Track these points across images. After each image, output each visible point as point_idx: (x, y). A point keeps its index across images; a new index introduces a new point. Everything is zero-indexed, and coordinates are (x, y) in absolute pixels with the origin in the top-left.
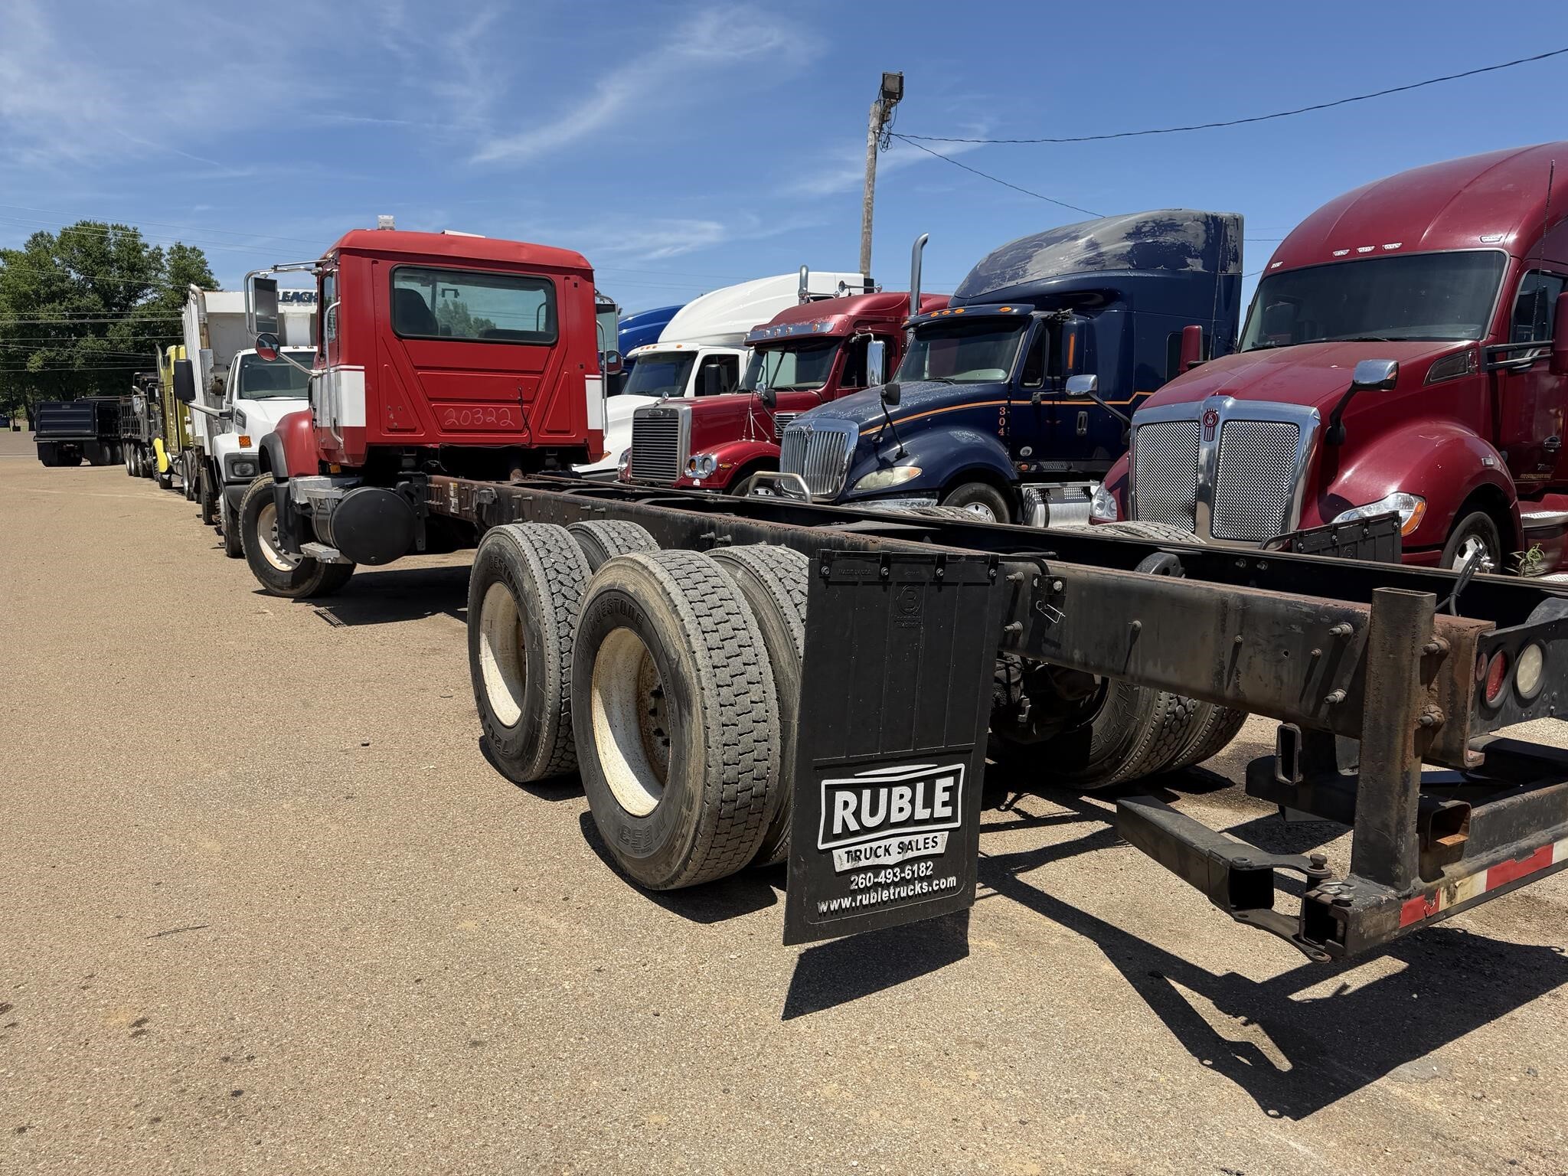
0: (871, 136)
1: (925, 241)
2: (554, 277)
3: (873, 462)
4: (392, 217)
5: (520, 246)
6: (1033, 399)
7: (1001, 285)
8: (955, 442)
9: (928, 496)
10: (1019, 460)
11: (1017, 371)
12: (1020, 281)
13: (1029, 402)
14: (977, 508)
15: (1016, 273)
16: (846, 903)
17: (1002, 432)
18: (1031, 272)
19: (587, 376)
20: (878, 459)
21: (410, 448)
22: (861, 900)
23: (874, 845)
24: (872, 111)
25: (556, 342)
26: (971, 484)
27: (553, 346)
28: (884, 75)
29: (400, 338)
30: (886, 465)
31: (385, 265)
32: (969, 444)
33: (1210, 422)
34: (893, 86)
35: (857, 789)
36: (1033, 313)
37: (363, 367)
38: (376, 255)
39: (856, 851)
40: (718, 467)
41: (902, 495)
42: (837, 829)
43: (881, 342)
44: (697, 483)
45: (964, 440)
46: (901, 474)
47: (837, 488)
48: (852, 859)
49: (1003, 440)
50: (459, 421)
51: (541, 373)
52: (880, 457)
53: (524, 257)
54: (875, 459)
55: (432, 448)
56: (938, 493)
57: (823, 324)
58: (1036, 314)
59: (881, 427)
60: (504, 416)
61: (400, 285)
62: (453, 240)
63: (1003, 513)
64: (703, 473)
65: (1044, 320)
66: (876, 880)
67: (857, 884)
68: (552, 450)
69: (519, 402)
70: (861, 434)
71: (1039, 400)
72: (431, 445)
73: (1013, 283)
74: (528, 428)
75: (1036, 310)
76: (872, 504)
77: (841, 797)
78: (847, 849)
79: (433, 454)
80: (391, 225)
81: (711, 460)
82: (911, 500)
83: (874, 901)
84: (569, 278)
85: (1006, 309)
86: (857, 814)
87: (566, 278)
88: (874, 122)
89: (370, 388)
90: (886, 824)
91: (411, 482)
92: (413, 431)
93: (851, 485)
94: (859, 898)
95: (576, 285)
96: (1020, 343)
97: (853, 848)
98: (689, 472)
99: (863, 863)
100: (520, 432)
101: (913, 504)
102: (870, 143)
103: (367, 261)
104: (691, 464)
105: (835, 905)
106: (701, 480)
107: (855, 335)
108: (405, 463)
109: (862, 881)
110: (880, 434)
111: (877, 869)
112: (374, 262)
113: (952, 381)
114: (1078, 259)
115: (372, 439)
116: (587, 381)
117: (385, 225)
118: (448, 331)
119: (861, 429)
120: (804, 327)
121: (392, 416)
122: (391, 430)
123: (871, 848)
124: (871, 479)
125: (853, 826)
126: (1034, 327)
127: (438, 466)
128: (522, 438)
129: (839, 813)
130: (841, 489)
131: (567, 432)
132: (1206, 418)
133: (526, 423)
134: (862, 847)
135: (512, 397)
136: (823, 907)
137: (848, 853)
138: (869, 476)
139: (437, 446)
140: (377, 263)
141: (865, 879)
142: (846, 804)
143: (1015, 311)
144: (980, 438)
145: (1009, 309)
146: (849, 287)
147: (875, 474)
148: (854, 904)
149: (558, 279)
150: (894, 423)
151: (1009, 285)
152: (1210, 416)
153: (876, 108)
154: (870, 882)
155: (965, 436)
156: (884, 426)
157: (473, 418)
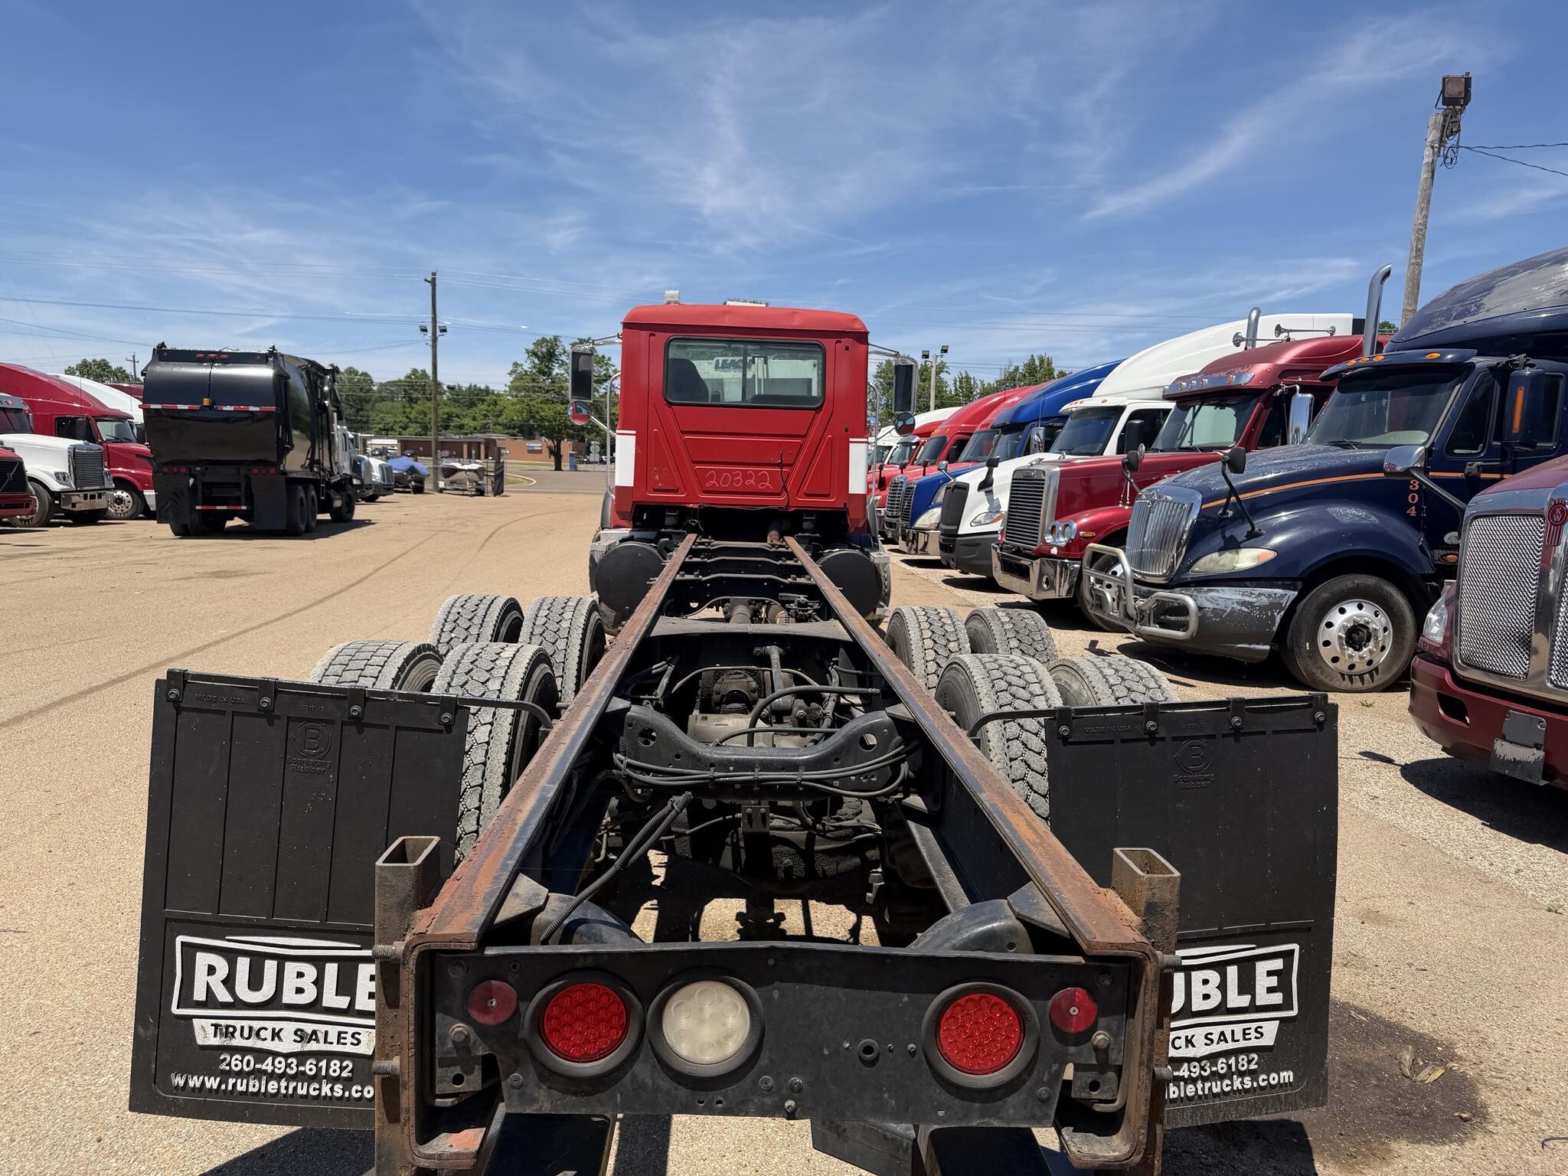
0: (1428, 152)
1: (1388, 274)
2: (824, 341)
3: (1218, 541)
4: (677, 292)
5: (794, 313)
6: (1466, 471)
7: (1442, 324)
8: (1333, 520)
9: (1284, 587)
10: (1442, 549)
11: (1442, 435)
12: (1469, 319)
13: (1460, 475)
14: (1360, 607)
15: (1467, 310)
16: (212, 1083)
17: (1412, 512)
18: (1487, 307)
19: (851, 440)
20: (1224, 537)
21: (672, 507)
22: (234, 1085)
23: (256, 1025)
24: (1431, 122)
25: (822, 406)
26: (1352, 576)
27: (818, 410)
28: (1444, 79)
29: (670, 404)
30: (1232, 545)
31: (662, 337)
32: (1352, 524)
33: (1557, 518)
34: (1455, 90)
35: (231, 956)
36: (1474, 360)
37: (634, 432)
38: (653, 328)
39: (227, 1027)
40: (1078, 534)
41: (1248, 583)
42: (200, 995)
43: (1310, 395)
44: (1054, 551)
45: (1346, 520)
46: (1247, 559)
47: (1172, 567)
48: (221, 1034)
49: (1414, 523)
50: (719, 483)
51: (804, 436)
52: (1228, 534)
53: (796, 323)
54: (1220, 537)
55: (692, 508)
56: (1300, 584)
57: (1239, 376)
58: (1481, 362)
59: (1225, 500)
60: (763, 478)
61: (673, 353)
62: (731, 311)
63: (1403, 616)
64: (1063, 541)
65: (1492, 369)
66: (257, 1066)
67: (229, 1064)
68: (810, 513)
69: (781, 465)
70: (1204, 507)
71: (1475, 472)
72: (691, 505)
73: (1460, 322)
74: (786, 490)
75: (1478, 355)
76: (1208, 591)
77: (203, 960)
78: (214, 1021)
79: (692, 513)
80: (676, 299)
81: (1071, 528)
82: (1258, 590)
83: (255, 1090)
84: (840, 342)
85: (1434, 355)
86: (229, 982)
87: (837, 342)
88: (1433, 135)
89: (640, 451)
90: (274, 1002)
91: (671, 539)
92: (676, 491)
93: (1187, 566)
94: (231, 1081)
95: (847, 348)
96: (1453, 398)
97: (223, 1022)
98: (1049, 539)
99: (237, 1041)
100: (778, 494)
101: (1260, 595)
102: (1426, 160)
103: (645, 334)
104: (1053, 531)
105: (195, 1082)
106: (1059, 548)
107: (1280, 387)
108: (668, 521)
109: (236, 1063)
110: (1226, 506)
111: (261, 1054)
112: (651, 335)
113: (1356, 445)
114: (1559, 289)
115: (639, 498)
116: (851, 444)
117: (671, 299)
118: (717, 397)
119: (1204, 502)
120: (1220, 378)
121: (657, 477)
122: (656, 491)
123: (251, 1028)
124: (1211, 561)
125: (223, 995)
126: (1473, 380)
127: (697, 524)
128: (777, 501)
129: (201, 979)
130: (1176, 568)
131: (827, 496)
132: (1552, 512)
133: (784, 487)
134: (238, 1024)
135: (772, 460)
136: (179, 1081)
137: (216, 1026)
138: (1209, 557)
139: (696, 506)
140: (654, 335)
141: (242, 1061)
142: (211, 970)
143: (1450, 356)
144: (1373, 518)
145: (1437, 355)
146: (1288, 331)
147: (1215, 555)
148: (223, 1087)
149: (829, 343)
150: (1240, 496)
151: (1453, 325)
152: (1558, 511)
153: (1435, 116)
154: (248, 1065)
155: (1349, 514)
156: (1228, 500)
157: (732, 480)
